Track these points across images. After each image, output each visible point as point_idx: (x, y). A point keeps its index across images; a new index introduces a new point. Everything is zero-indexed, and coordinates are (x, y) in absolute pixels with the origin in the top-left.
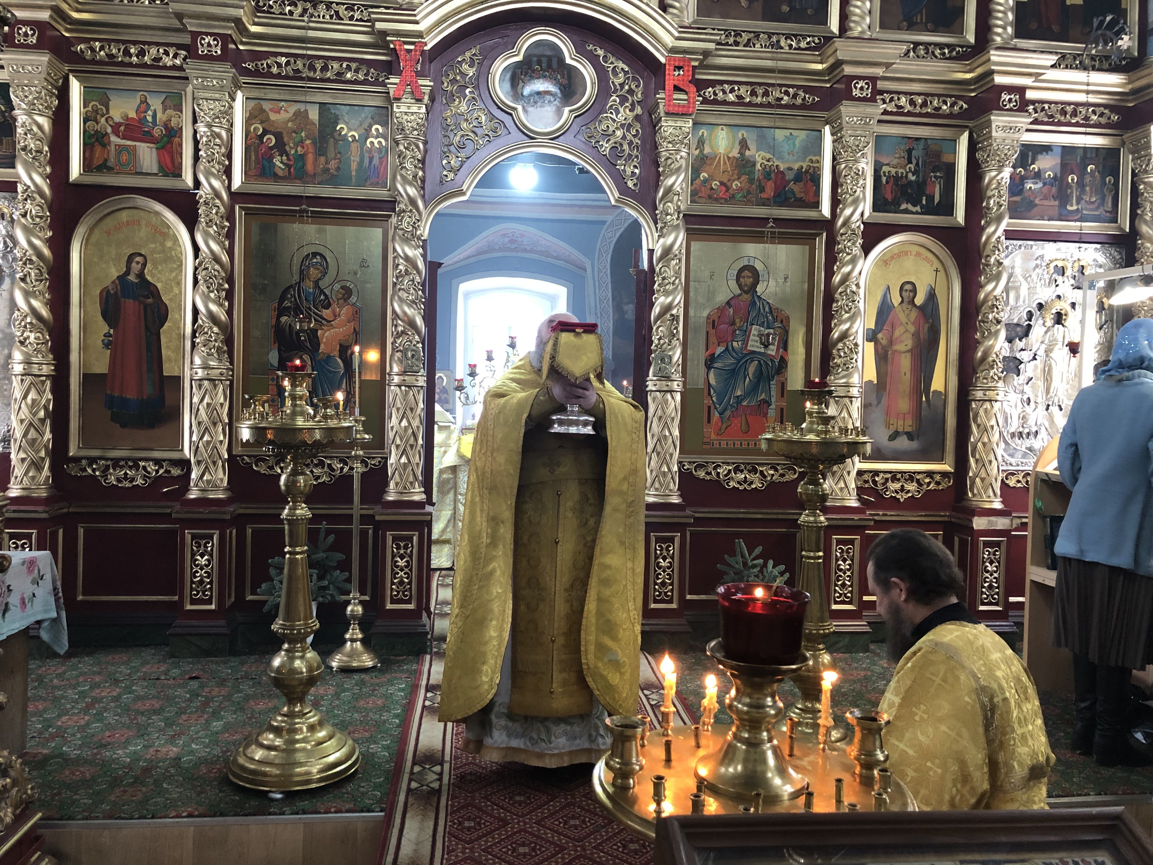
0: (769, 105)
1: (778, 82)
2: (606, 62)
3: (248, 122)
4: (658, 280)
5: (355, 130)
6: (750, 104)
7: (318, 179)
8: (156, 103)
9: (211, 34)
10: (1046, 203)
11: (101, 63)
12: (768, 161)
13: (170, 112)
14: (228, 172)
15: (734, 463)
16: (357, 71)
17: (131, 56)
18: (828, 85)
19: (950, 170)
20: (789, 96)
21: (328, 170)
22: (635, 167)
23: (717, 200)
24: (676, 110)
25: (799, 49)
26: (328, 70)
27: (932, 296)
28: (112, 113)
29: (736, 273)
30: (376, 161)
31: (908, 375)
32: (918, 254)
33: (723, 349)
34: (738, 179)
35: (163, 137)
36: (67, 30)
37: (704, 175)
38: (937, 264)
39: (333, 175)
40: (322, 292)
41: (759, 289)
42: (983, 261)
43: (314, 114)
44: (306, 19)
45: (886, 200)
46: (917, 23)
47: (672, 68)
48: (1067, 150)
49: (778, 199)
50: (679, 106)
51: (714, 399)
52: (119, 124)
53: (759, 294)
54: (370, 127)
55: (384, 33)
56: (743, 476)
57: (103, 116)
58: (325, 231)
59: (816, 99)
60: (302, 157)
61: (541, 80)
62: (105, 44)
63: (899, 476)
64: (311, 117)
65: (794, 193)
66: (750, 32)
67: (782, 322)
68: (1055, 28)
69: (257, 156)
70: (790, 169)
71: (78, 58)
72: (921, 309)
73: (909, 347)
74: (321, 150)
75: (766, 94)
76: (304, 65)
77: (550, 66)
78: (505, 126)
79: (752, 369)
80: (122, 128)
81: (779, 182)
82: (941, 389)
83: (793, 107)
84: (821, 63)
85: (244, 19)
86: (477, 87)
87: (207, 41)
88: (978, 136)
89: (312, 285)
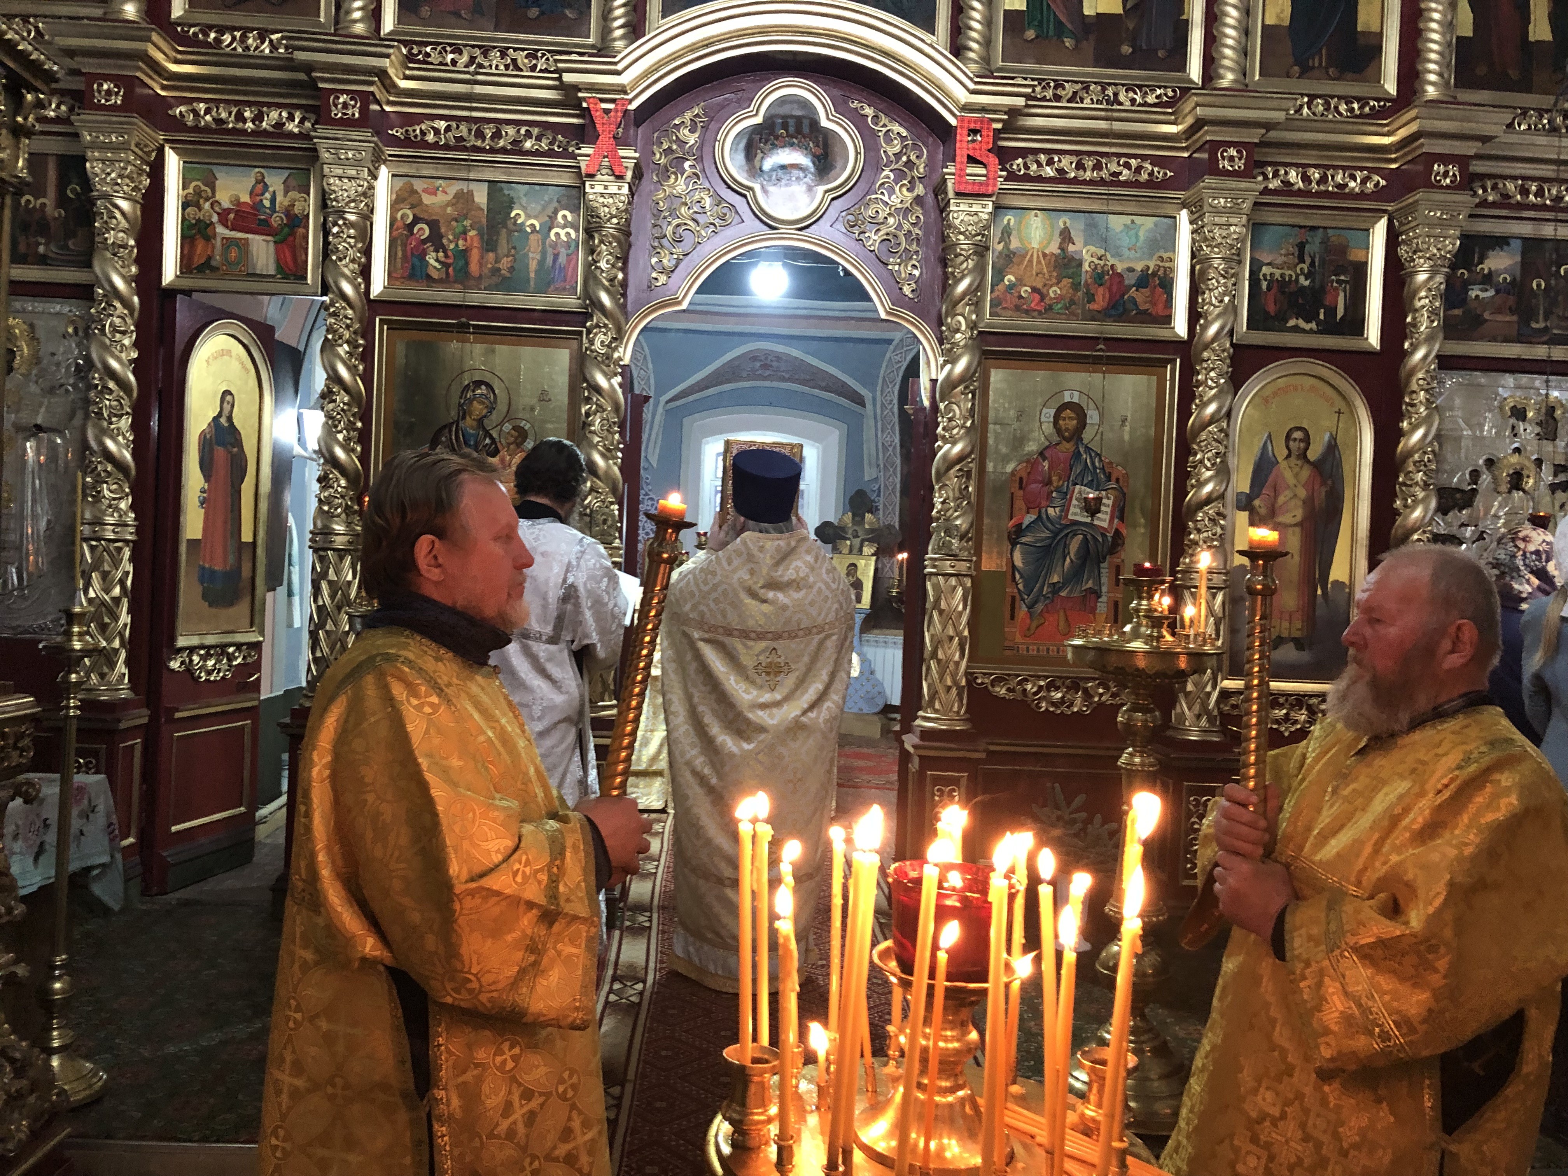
0: (1102, 182)
1: (1114, 150)
2: (876, 124)
3: (395, 206)
4: (943, 422)
5: (535, 217)
6: (1075, 181)
7: (485, 283)
8: (275, 181)
9: (347, 92)
10: (1500, 318)
11: (207, 129)
12: (1100, 259)
13: (293, 194)
14: (365, 272)
15: (1047, 677)
16: (539, 138)
17: (244, 121)
18: (1186, 155)
19: (1360, 271)
20: (1130, 169)
21: (499, 270)
22: (914, 266)
23: (1027, 312)
24: (969, 189)
25: (1146, 104)
26: (500, 137)
27: (1332, 448)
28: (218, 197)
29: (1052, 412)
30: (562, 259)
31: (1297, 558)
32: (1313, 389)
33: (1034, 517)
34: (1057, 284)
35: (283, 226)
36: (164, 88)
37: (1010, 278)
38: (1340, 404)
39: (505, 278)
40: (488, 434)
41: (1087, 435)
42: (1407, 400)
43: (481, 196)
44: (472, 69)
45: (1268, 313)
46: (1313, 68)
47: (966, 132)
48: (1531, 245)
49: (1113, 312)
50: (974, 183)
51: (1021, 586)
52: (228, 211)
53: (1085, 442)
54: (556, 212)
55: (576, 88)
56: (1059, 695)
57: (207, 200)
58: (493, 351)
59: (1169, 174)
60: (464, 254)
61: (787, 150)
62: (212, 105)
63: (1281, 700)
64: (477, 199)
65: (1135, 303)
66: (1076, 82)
67: (1117, 480)
68: (1514, 74)
69: (404, 251)
70: (1131, 270)
71: (178, 124)
72: (1316, 466)
73: (1299, 518)
74: (489, 244)
75: (1098, 167)
76: (470, 130)
77: (799, 130)
78: (737, 212)
79: (1075, 545)
80: (232, 216)
81: (1115, 288)
82: (1344, 578)
83: (1137, 184)
84: (1174, 123)
85: (391, 72)
86: (700, 159)
87: (341, 100)
88: (1401, 224)
89: (475, 424)
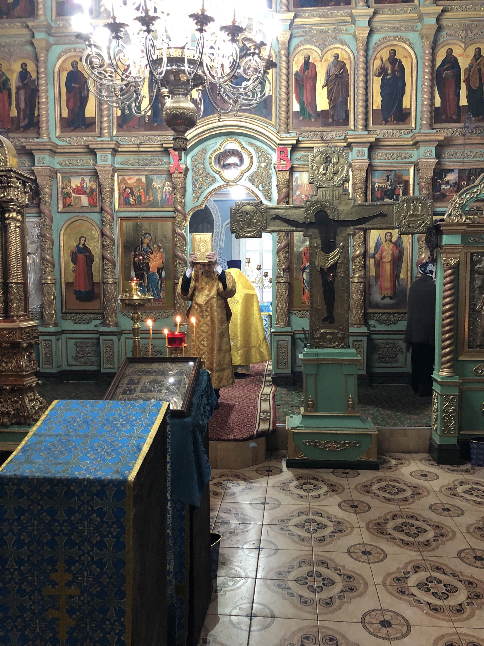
2: (256, 149)
5: (159, 184)
7: (146, 205)
10: (452, 194)
13: (92, 183)
14: (113, 204)
16: (159, 161)
19: (407, 182)
21: (150, 201)
22: (270, 191)
24: (281, 169)
25: (337, 137)
30: (168, 196)
31: (389, 272)
33: (309, 264)
35: (90, 192)
37: (298, 193)
40: (150, 248)
43: (144, 179)
44: (138, 144)
45: (378, 198)
46: (389, 121)
47: (280, 152)
48: (461, 170)
50: (283, 167)
51: (306, 285)
52: (75, 189)
55: (167, 148)
57: (69, 186)
58: (150, 224)
60: (140, 196)
62: (69, 159)
66: (315, 132)
69: (123, 197)
72: (395, 244)
73: (390, 260)
74: (147, 193)
77: (233, 153)
78: (216, 178)
82: (405, 277)
84: (345, 142)
85: (116, 147)
86: (205, 164)
87: (103, 156)
88: (417, 168)
89: (146, 245)
